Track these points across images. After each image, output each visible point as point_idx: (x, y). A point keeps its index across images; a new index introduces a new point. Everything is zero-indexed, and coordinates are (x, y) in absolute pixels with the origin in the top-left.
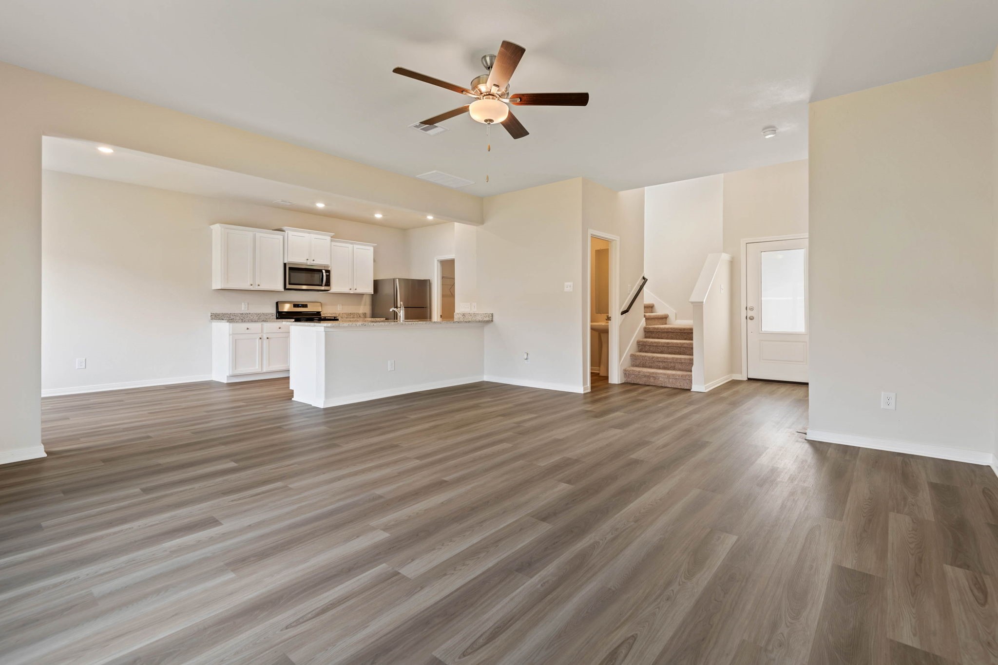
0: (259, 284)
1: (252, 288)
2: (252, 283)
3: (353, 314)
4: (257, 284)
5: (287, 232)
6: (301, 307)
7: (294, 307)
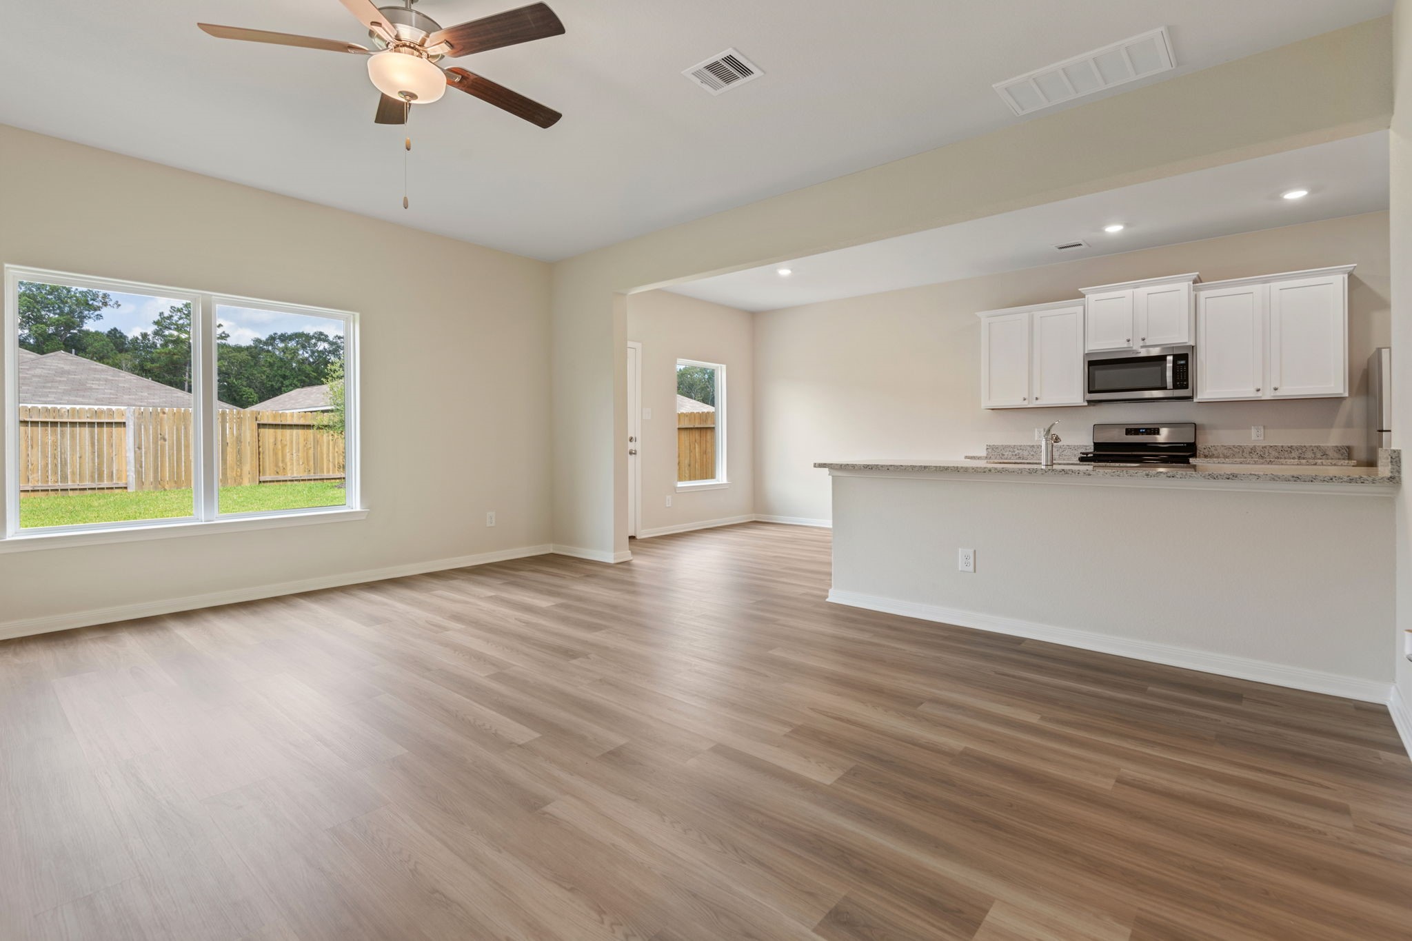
0: (1038, 396)
1: (1026, 404)
2: (1026, 397)
3: (1297, 448)
4: (1035, 397)
5: (1086, 296)
6: (1142, 433)
7: (1126, 434)
